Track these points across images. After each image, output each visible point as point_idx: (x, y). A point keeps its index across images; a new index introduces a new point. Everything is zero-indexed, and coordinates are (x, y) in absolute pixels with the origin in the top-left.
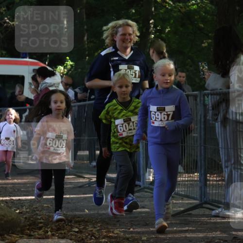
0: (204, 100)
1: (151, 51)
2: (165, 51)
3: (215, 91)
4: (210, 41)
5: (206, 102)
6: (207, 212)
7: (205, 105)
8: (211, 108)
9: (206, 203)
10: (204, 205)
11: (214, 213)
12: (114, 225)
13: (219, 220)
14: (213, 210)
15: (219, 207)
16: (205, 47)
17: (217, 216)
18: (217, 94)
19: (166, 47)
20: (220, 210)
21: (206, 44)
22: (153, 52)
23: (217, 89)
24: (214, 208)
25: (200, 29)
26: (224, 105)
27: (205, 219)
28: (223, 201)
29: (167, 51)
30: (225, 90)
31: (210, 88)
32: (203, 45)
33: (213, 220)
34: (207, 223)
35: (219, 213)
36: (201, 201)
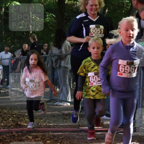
0: (51, 58)
1: (30, 38)
2: (36, 38)
3: (56, 55)
4: (54, 34)
5: (52, 59)
6: (52, 103)
7: (52, 61)
8: (54, 62)
9: (52, 100)
10: (51, 101)
11: (55, 104)
12: (15, 109)
13: (57, 107)
14: (55, 103)
15: (57, 102)
16: (53, 37)
17: (56, 105)
18: (56, 56)
19: (37, 36)
20: (58, 103)
21: (53, 36)
22: (31, 39)
23: (56, 54)
24: (55, 102)
25: (50, 29)
26: (59, 60)
27: (52, 106)
28: (59, 99)
29: (37, 38)
30: (60, 54)
31: (54, 54)
32: (52, 36)
33: (55, 107)
34: (52, 108)
35: (57, 104)
36: (50, 99)
